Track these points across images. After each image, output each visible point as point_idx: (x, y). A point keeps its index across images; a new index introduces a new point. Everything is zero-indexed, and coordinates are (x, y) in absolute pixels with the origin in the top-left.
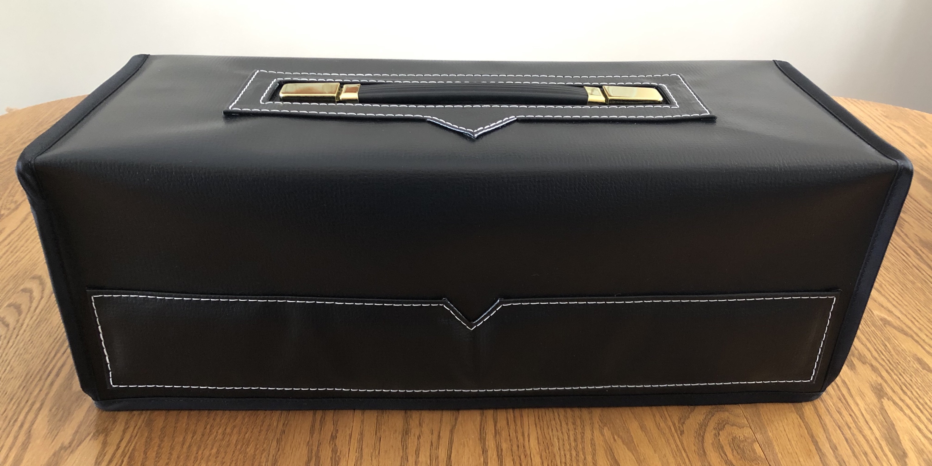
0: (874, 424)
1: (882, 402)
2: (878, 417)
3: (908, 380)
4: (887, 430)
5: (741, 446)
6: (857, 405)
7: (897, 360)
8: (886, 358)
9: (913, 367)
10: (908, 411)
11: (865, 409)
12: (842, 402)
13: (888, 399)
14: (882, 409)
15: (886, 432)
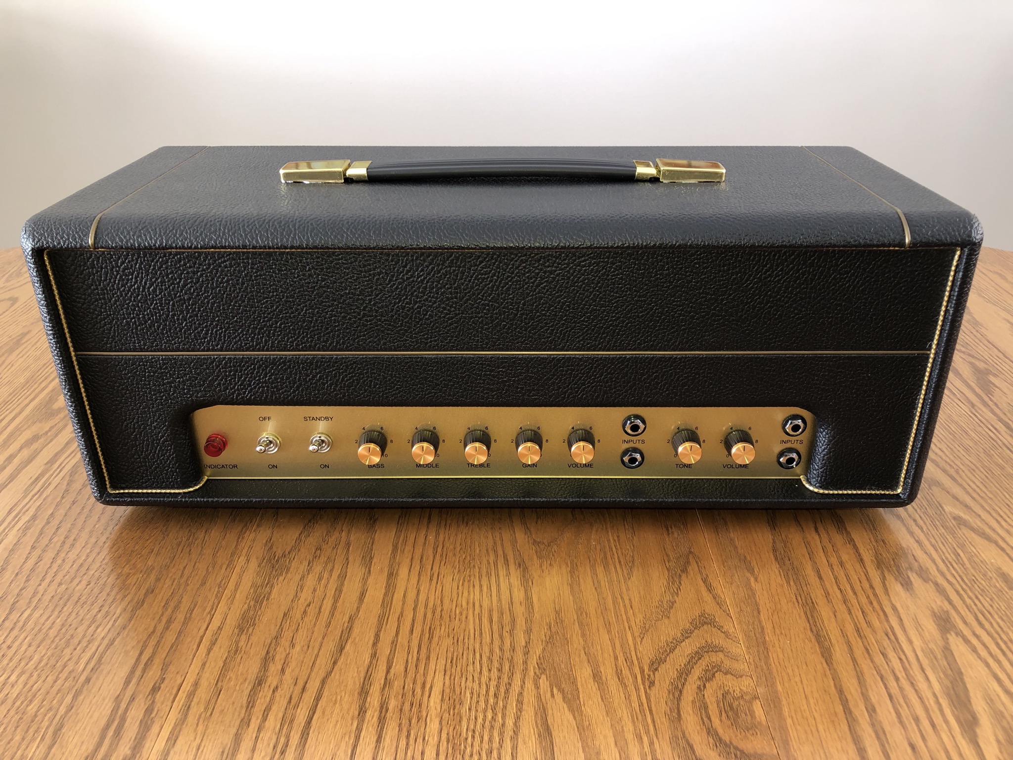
0: (934, 672)
1: (947, 639)
2: (941, 662)
3: (986, 605)
4: (951, 682)
5: (735, 706)
6: (910, 642)
7: (974, 576)
8: (957, 572)
9: (996, 587)
10: (983, 653)
11: (923, 651)
12: (889, 638)
13: (957, 634)
14: (947, 650)
15: (949, 685)
